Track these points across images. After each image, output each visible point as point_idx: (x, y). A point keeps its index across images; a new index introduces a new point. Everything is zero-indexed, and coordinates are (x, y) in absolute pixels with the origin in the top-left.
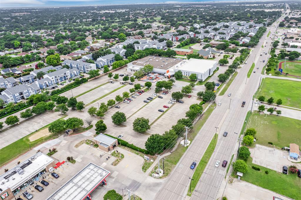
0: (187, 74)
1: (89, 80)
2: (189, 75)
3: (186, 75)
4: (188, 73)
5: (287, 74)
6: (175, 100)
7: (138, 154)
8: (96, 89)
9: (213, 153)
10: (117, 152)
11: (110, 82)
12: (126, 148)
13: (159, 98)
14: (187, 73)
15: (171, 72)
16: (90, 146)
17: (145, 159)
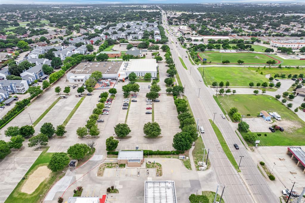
0: (140, 75)
1: (31, 101)
2: (142, 75)
3: (138, 76)
4: (141, 73)
5: (210, 62)
6: (151, 101)
7: (170, 157)
8: (52, 108)
9: (222, 135)
10: (150, 163)
11: (63, 97)
12: (153, 156)
13: (133, 102)
14: (139, 73)
15: (123, 75)
16: (115, 169)
17: (180, 159)
